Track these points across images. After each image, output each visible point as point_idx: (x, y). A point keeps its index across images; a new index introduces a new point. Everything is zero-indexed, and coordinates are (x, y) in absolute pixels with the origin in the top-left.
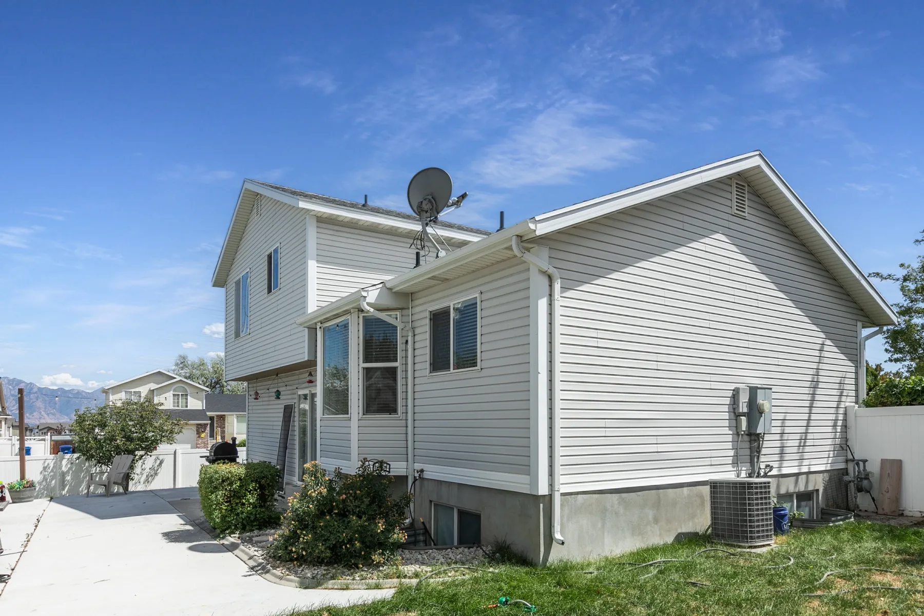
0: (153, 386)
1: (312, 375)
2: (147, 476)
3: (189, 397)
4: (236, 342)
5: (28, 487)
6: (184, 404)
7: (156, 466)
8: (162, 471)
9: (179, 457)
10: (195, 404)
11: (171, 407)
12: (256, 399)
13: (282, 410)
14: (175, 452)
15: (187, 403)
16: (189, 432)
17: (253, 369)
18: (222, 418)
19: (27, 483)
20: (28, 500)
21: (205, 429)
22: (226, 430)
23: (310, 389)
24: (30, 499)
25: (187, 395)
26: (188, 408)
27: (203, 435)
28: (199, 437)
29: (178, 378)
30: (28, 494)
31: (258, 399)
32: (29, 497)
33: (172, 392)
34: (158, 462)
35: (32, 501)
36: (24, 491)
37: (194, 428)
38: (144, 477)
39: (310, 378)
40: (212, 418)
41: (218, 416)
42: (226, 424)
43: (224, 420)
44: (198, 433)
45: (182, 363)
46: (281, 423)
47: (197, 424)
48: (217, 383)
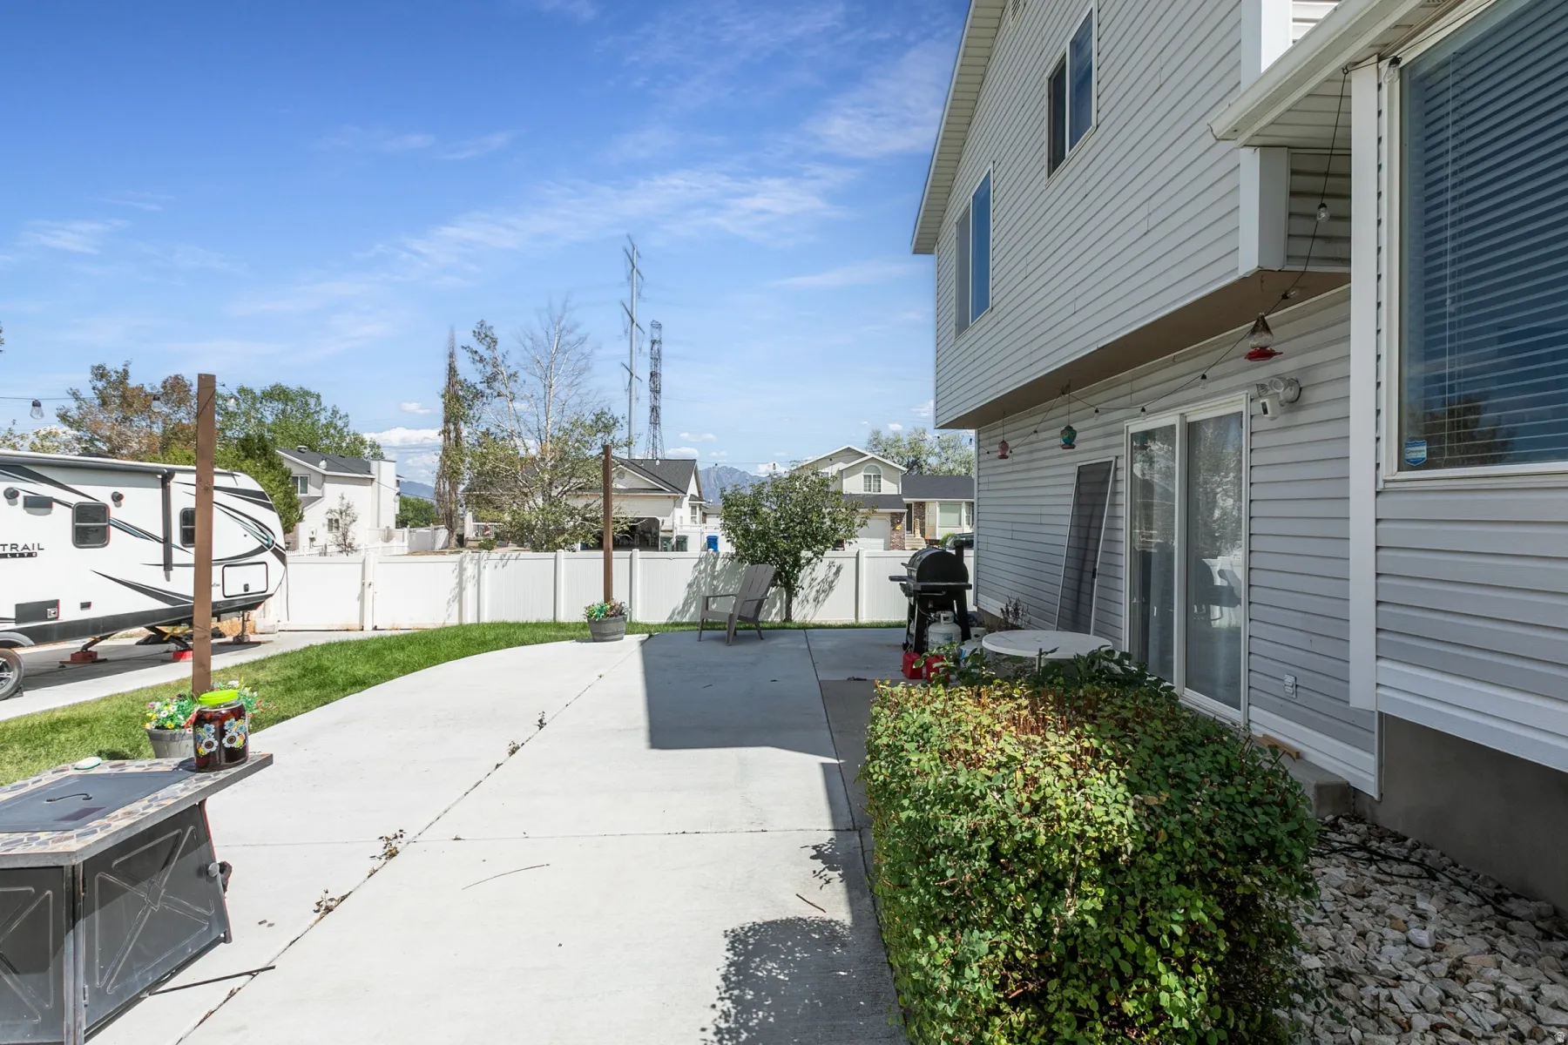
0: (841, 466)
1: (1267, 329)
2: (818, 591)
3: (882, 479)
4: (959, 343)
5: (612, 616)
6: (877, 488)
7: (831, 574)
8: (838, 585)
9: (864, 562)
10: (890, 488)
11: (863, 492)
12: (1003, 457)
13: (1074, 480)
14: (858, 554)
15: (880, 486)
16: (879, 522)
17: (1001, 386)
18: (922, 505)
19: (612, 608)
20: (613, 637)
21: (901, 521)
22: (926, 520)
23: (1183, 409)
24: (617, 637)
25: (880, 476)
26: (882, 493)
27: (898, 528)
28: (894, 529)
29: (870, 455)
30: (612, 627)
31: (1006, 457)
32: (615, 634)
33: (863, 473)
34: (834, 570)
35: (622, 639)
36: (607, 622)
37: (889, 518)
38: (813, 594)
39: (1260, 340)
40: (909, 506)
41: (916, 503)
42: (927, 514)
43: (924, 508)
44: (893, 525)
45: (875, 442)
46: (1069, 511)
47: (892, 513)
48: (915, 463)
